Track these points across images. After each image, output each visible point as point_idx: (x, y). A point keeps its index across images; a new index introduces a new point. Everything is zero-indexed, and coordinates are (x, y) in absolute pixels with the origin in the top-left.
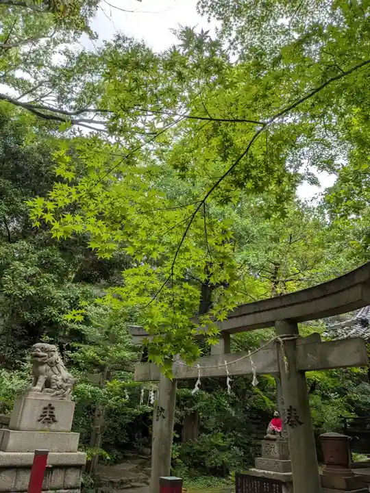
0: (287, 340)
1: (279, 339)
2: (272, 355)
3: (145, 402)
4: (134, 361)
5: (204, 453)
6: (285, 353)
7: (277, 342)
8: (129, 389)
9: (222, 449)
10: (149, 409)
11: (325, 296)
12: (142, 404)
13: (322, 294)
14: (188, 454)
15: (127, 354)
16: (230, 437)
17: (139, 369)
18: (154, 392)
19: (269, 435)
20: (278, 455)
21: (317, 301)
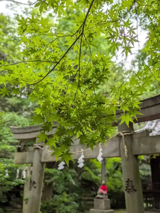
0: (127, 135)
1: (121, 134)
2: (115, 145)
3: (20, 178)
4: (13, 151)
5: (56, 207)
6: (126, 143)
7: (119, 136)
8: (10, 169)
9: (67, 204)
10: (22, 181)
11: (156, 105)
12: (18, 179)
13: (154, 104)
14: (46, 208)
15: (9, 147)
16: (71, 196)
17: (18, 156)
18: (26, 171)
19: (98, 196)
20: (104, 207)
21: (150, 109)
